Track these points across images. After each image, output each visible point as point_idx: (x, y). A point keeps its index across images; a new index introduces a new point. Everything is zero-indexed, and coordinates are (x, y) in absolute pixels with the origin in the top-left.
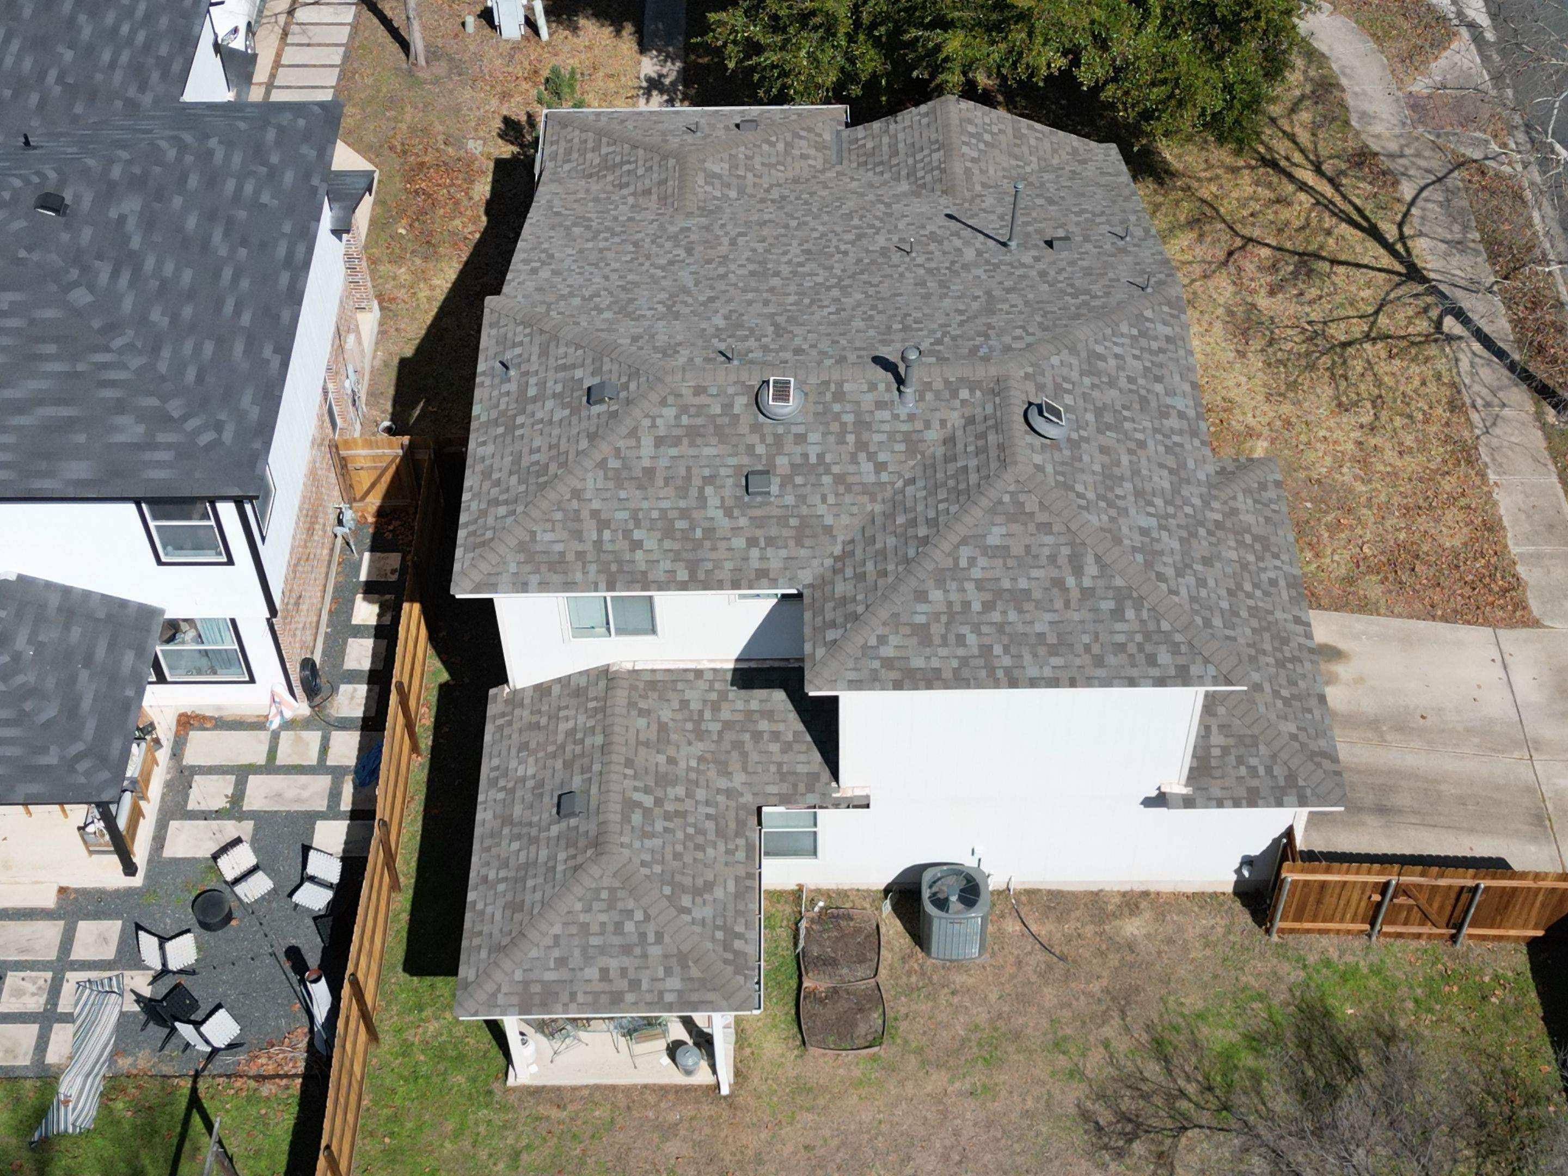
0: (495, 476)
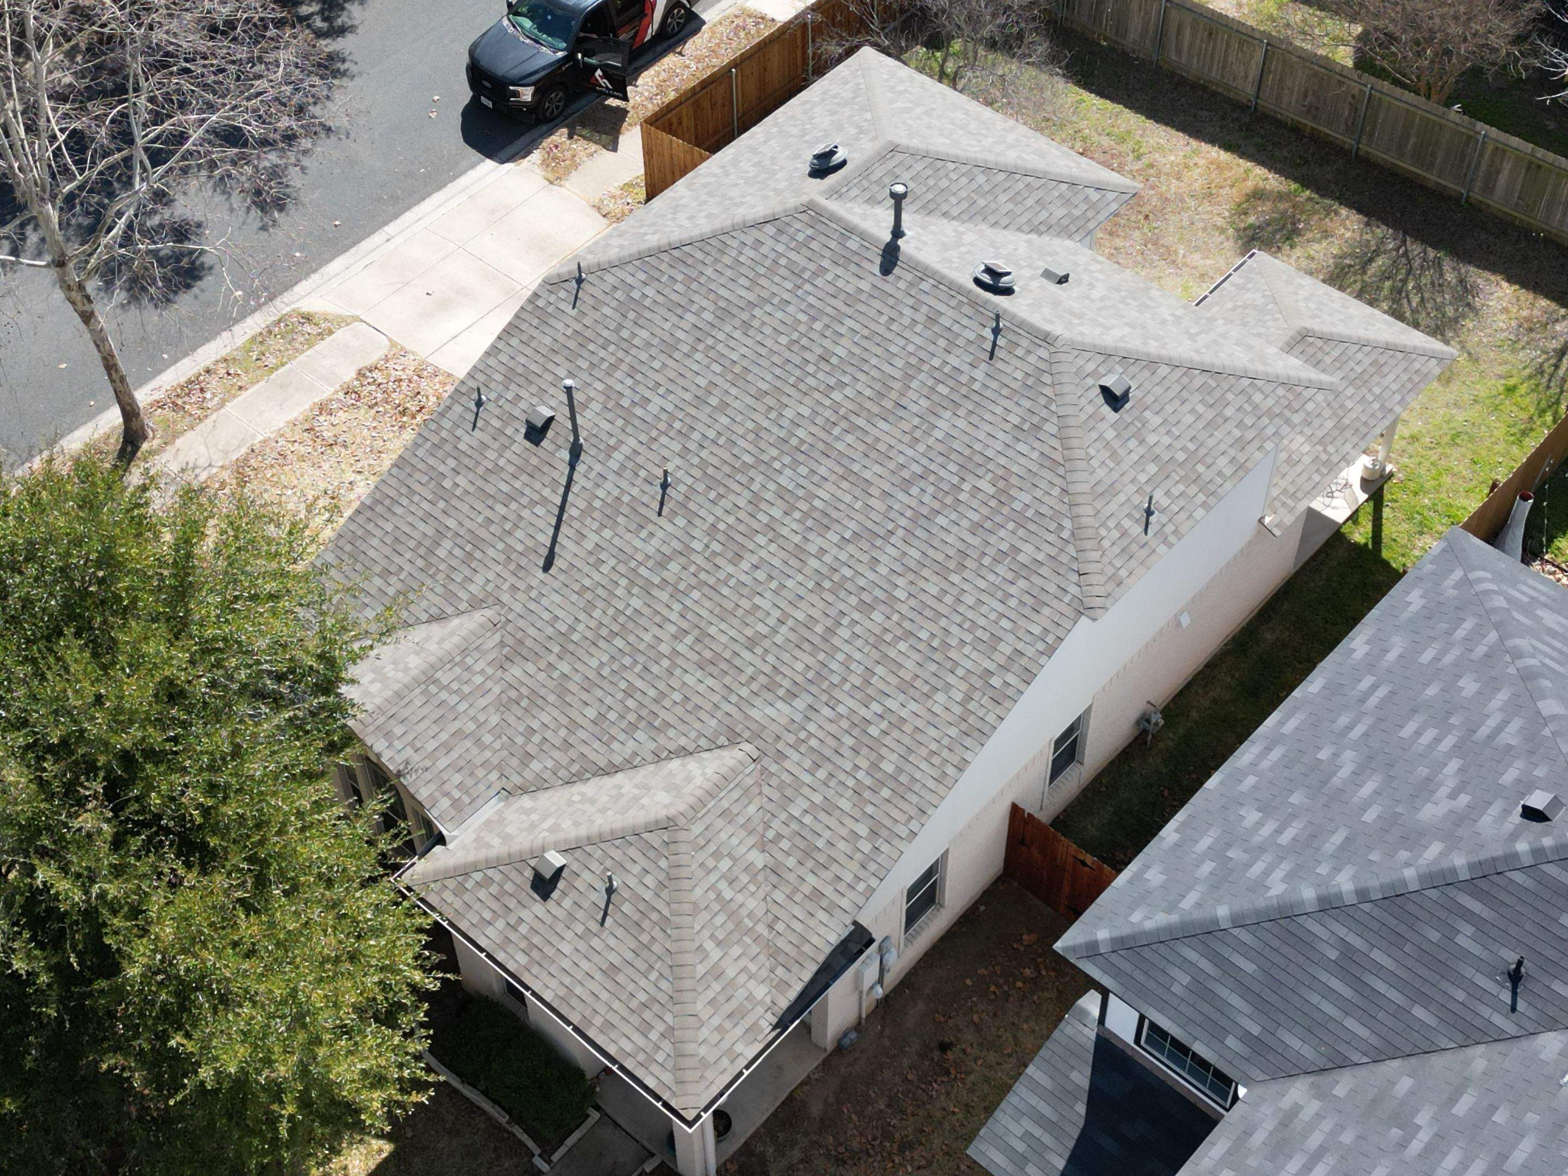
0: (1237, 433)
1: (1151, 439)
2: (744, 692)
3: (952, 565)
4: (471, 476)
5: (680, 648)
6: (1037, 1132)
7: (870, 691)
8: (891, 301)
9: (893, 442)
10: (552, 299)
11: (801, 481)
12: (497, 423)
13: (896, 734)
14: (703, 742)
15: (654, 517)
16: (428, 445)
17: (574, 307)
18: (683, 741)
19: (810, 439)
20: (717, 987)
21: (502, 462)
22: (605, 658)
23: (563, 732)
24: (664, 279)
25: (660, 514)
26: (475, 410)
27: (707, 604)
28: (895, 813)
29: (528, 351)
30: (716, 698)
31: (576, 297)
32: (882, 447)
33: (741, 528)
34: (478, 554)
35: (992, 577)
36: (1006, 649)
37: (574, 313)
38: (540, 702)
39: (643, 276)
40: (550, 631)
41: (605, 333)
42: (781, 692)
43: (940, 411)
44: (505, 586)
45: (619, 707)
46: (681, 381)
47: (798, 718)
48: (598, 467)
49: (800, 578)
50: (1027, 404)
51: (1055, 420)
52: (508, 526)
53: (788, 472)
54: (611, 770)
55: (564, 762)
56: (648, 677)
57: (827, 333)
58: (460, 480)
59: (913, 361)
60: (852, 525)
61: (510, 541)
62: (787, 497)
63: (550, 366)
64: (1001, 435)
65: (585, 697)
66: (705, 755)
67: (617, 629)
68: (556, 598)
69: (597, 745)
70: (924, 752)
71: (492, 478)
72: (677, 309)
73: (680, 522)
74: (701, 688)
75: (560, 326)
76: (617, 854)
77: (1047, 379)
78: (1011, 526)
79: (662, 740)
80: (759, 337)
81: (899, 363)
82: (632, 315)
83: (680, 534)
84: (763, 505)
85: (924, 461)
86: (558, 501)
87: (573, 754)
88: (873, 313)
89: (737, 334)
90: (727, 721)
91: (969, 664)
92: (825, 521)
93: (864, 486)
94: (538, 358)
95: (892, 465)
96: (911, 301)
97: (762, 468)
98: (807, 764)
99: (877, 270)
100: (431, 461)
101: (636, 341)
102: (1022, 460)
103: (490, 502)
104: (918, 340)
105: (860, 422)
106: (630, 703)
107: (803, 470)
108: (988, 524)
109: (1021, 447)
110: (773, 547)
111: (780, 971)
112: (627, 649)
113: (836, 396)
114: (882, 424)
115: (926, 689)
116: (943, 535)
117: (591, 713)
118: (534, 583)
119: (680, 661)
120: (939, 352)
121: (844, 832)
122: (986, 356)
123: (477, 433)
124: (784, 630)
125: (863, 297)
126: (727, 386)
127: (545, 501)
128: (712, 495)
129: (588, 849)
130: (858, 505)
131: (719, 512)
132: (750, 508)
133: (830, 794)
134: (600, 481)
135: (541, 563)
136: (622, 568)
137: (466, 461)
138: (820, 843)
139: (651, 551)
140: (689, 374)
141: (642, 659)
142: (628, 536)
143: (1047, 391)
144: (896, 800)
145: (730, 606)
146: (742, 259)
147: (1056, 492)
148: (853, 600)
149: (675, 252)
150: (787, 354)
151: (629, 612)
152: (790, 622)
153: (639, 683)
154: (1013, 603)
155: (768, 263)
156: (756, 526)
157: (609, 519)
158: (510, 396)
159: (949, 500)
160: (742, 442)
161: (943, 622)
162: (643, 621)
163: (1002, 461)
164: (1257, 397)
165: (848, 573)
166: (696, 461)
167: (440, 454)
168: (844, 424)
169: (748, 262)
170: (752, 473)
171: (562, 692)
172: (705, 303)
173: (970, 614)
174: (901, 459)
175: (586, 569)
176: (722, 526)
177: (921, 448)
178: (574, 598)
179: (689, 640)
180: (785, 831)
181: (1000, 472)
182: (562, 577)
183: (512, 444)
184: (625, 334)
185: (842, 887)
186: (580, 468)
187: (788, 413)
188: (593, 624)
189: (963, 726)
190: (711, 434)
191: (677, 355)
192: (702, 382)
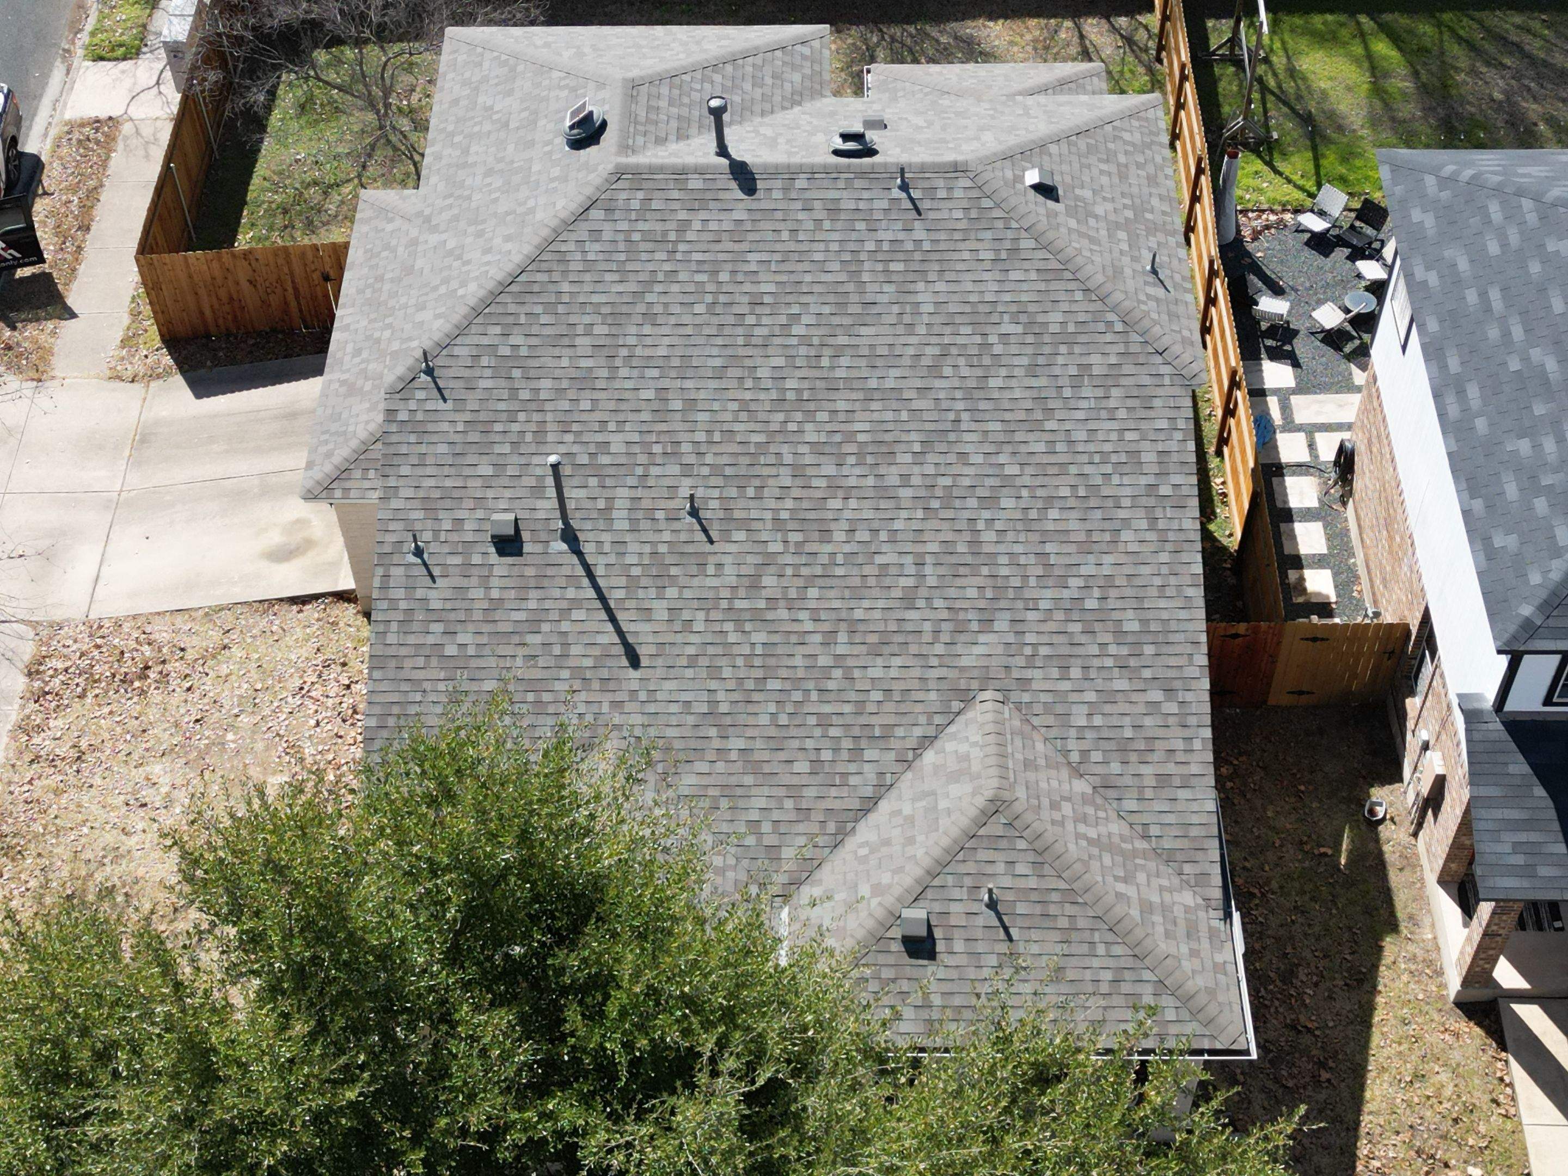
1: (1099, 210)
2: (939, 649)
3: (1038, 415)
4: (471, 627)
5: (840, 650)
6: (1523, 837)
7: (1057, 571)
8: (779, 215)
9: (890, 340)
10: (412, 405)
11: (829, 427)
12: (457, 560)
13: (1113, 593)
14: (938, 720)
15: (708, 548)
16: (394, 627)
17: (445, 400)
18: (918, 732)
19: (806, 384)
20: (1157, 918)
21: (495, 594)
22: (772, 708)
23: (789, 804)
24: (523, 320)
25: (711, 542)
26: (419, 561)
27: (832, 593)
28: (1173, 661)
29: (429, 471)
30: (917, 673)
31: (439, 389)
32: (884, 351)
33: (805, 505)
34: (546, 697)
35: (1084, 404)
36: (1149, 457)
37: (449, 405)
38: (739, 791)
39: (498, 330)
40: (691, 720)
41: (502, 406)
42: (975, 626)
43: (911, 287)
44: (605, 708)
45: (827, 743)
46: (624, 406)
47: (1011, 638)
48: (606, 537)
49: (904, 514)
50: (988, 235)
51: (1024, 234)
52: (557, 650)
53: (809, 427)
54: (869, 805)
55: (815, 828)
56: (832, 697)
57: (740, 278)
58: (461, 638)
59: (847, 257)
60: (913, 436)
61: (571, 662)
62: (827, 449)
63: (467, 471)
64: (986, 276)
65: (782, 756)
66: (952, 729)
67: (759, 673)
68: (668, 685)
69: (834, 792)
70: (1154, 592)
71: (498, 615)
72: (564, 340)
73: (740, 536)
74: (894, 673)
75: (445, 427)
76: (971, 867)
77: (986, 203)
78: (1063, 349)
79: (894, 743)
80: (673, 320)
81: (836, 266)
82: (516, 373)
83: (748, 547)
84: (810, 471)
85: (934, 340)
86: (592, 593)
87: (817, 816)
88: (770, 236)
89: (647, 330)
90: (944, 685)
91: (1128, 491)
92: (884, 449)
93: (894, 395)
94: (447, 470)
95: (907, 361)
96: (799, 205)
97: (779, 438)
98: (1055, 673)
99: (741, 195)
100: (411, 639)
101: (543, 395)
102: (1025, 286)
103: (516, 639)
104: (836, 236)
105: (842, 340)
106: (833, 732)
107: (822, 416)
108: (1041, 360)
109: (1013, 275)
110: (853, 503)
111: (1187, 868)
112: (788, 685)
113: (796, 330)
114: (864, 331)
115: (1107, 536)
116: (1007, 394)
117: (802, 766)
118: (635, 685)
119: (850, 662)
120: (865, 235)
121: (1141, 709)
122: (914, 214)
123: (440, 582)
124: (928, 570)
125: (748, 226)
126: (678, 383)
127: (576, 603)
128: (751, 492)
129: (936, 882)
130: (904, 416)
131: (773, 504)
132: (799, 482)
133: (1100, 684)
134: (621, 549)
135: (625, 662)
136: (714, 615)
137: (453, 616)
138: (1128, 733)
139: (733, 581)
140: (626, 395)
141: (811, 685)
142: (696, 582)
143: (997, 213)
144: (1165, 649)
145: (857, 582)
146: (591, 257)
147: (1079, 296)
148: (972, 503)
149: (513, 288)
150: (715, 320)
151: (759, 650)
152: (929, 559)
153: (827, 709)
154: (1122, 414)
155: (622, 247)
156: (819, 494)
157: (662, 579)
158: (447, 525)
159: (987, 361)
160: (737, 427)
161: (1073, 470)
162: (780, 650)
163: (1007, 297)
164: (1127, 136)
165: (948, 481)
166: (705, 471)
167: (415, 627)
168: (827, 352)
169: (601, 257)
170: (773, 448)
171: (755, 768)
172: (587, 319)
173: (1092, 447)
174: (911, 351)
175: (679, 638)
176: (784, 515)
177: (922, 330)
178: (689, 673)
179: (842, 637)
180: (1085, 745)
181: (1014, 308)
182: (660, 662)
183: (491, 571)
184: (525, 395)
185: (1180, 757)
186: (587, 548)
187: (762, 373)
188: (731, 685)
189: (1169, 546)
190: (701, 437)
191: (600, 384)
192: (650, 394)
